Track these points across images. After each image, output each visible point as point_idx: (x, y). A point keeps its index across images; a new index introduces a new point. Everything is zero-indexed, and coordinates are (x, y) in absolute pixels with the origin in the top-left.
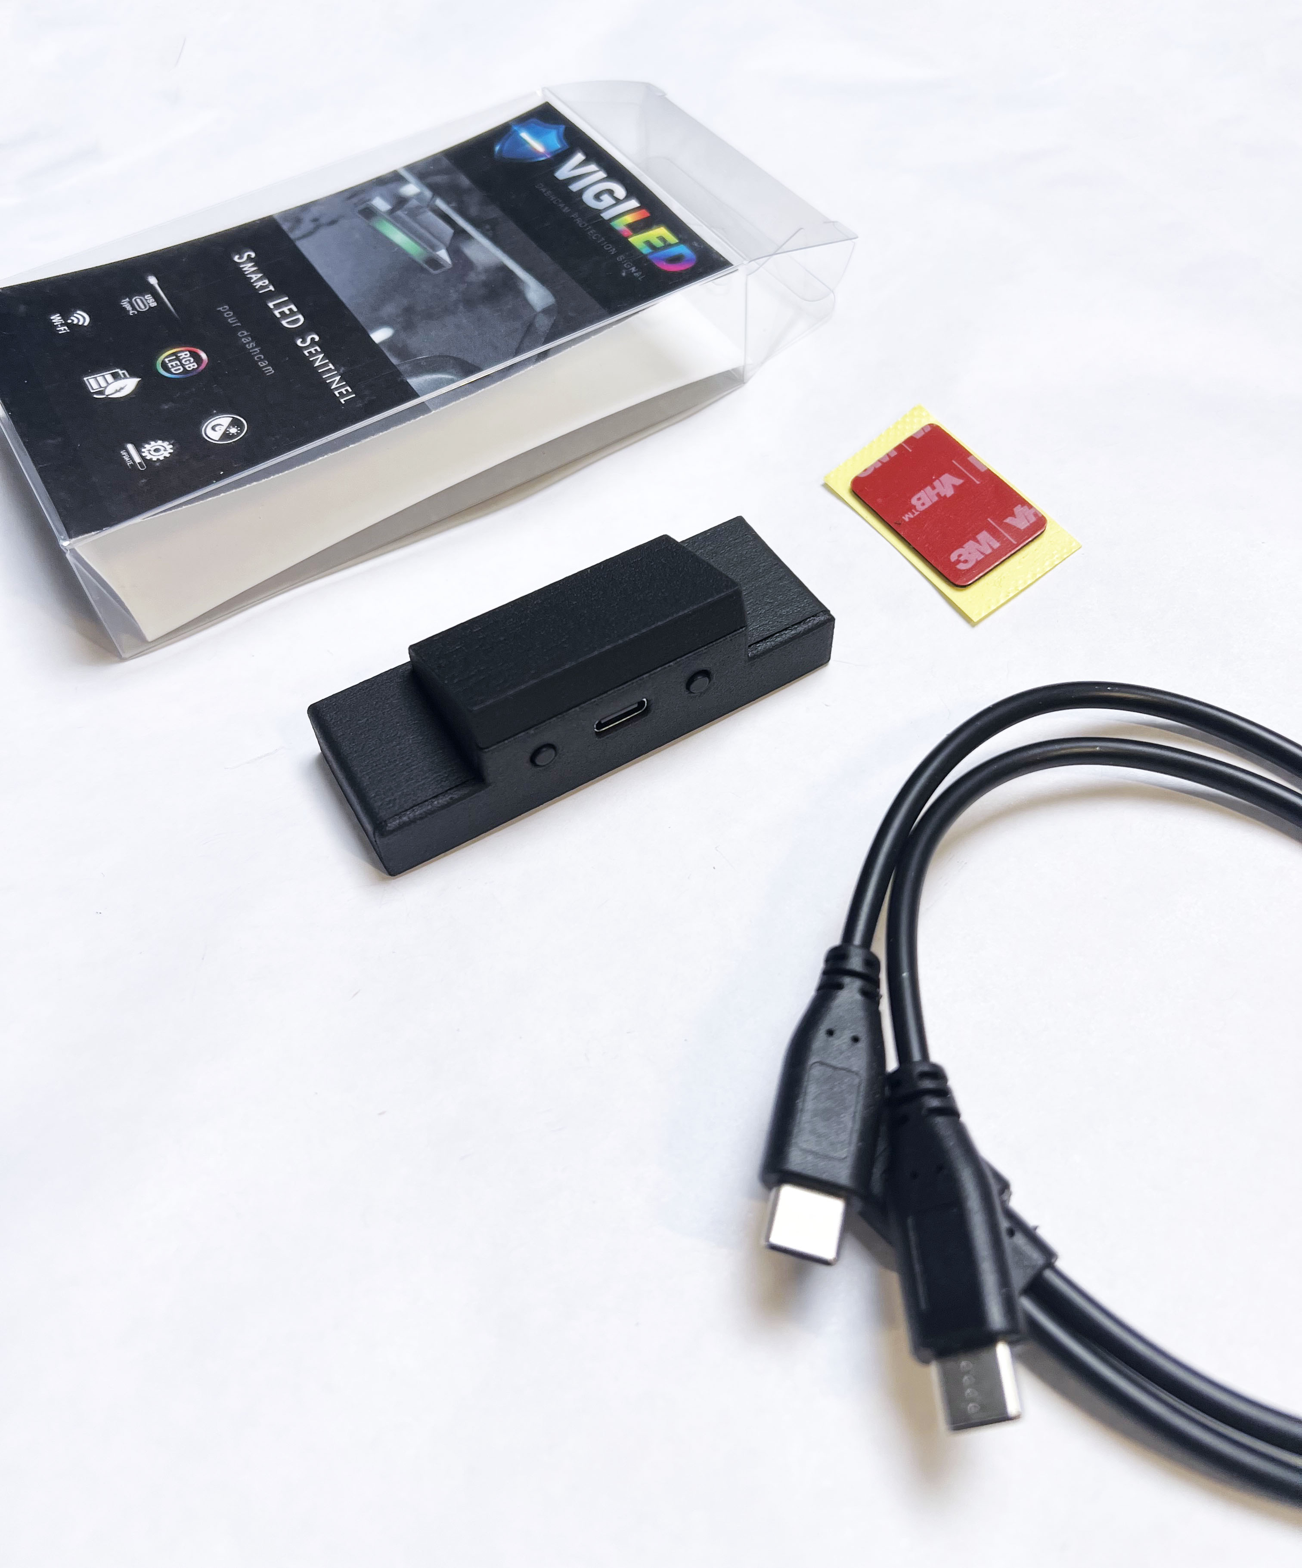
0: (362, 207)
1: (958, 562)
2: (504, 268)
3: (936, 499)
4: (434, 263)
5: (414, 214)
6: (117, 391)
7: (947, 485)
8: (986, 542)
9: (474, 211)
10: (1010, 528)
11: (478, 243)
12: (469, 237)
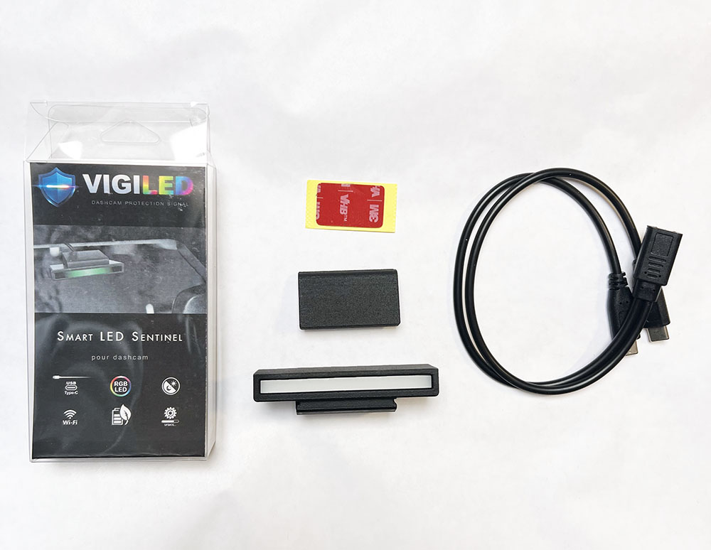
0: (53, 275)
1: (373, 220)
2: (140, 246)
3: (347, 207)
4: (115, 268)
5: (74, 258)
6: (127, 415)
7: (345, 200)
8: (374, 208)
9: (90, 236)
10: (376, 198)
11: (115, 246)
12: (108, 247)
